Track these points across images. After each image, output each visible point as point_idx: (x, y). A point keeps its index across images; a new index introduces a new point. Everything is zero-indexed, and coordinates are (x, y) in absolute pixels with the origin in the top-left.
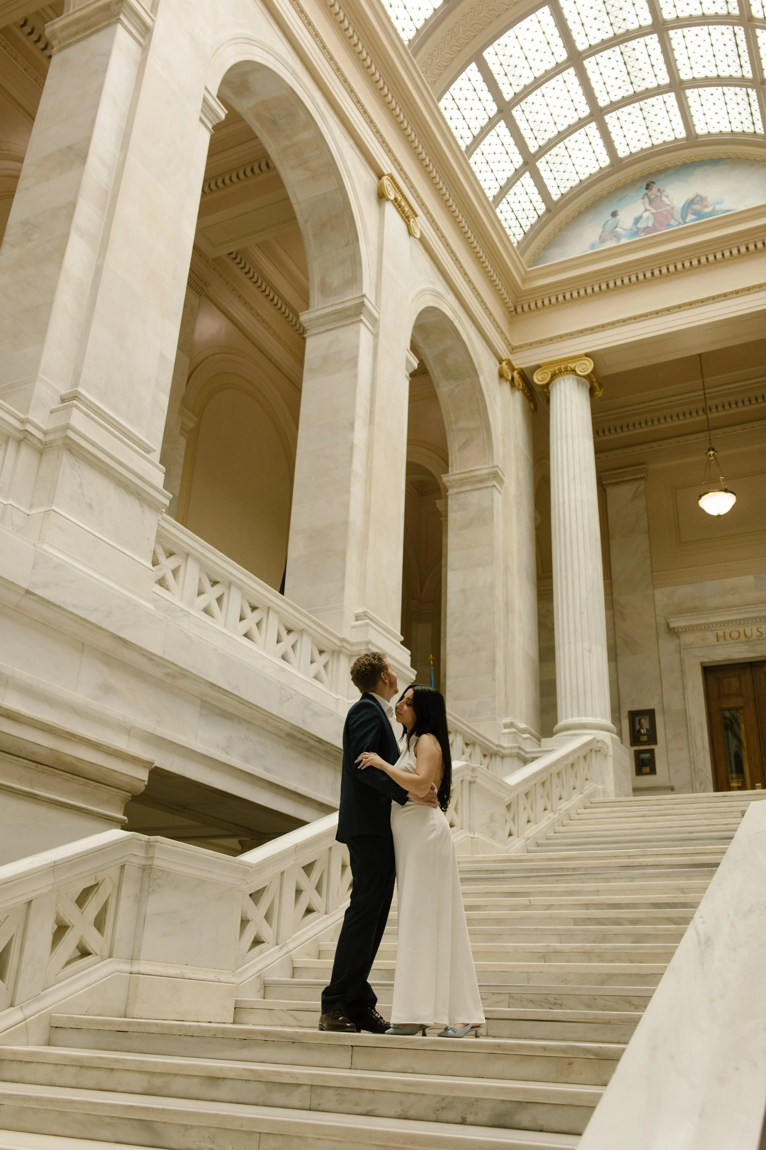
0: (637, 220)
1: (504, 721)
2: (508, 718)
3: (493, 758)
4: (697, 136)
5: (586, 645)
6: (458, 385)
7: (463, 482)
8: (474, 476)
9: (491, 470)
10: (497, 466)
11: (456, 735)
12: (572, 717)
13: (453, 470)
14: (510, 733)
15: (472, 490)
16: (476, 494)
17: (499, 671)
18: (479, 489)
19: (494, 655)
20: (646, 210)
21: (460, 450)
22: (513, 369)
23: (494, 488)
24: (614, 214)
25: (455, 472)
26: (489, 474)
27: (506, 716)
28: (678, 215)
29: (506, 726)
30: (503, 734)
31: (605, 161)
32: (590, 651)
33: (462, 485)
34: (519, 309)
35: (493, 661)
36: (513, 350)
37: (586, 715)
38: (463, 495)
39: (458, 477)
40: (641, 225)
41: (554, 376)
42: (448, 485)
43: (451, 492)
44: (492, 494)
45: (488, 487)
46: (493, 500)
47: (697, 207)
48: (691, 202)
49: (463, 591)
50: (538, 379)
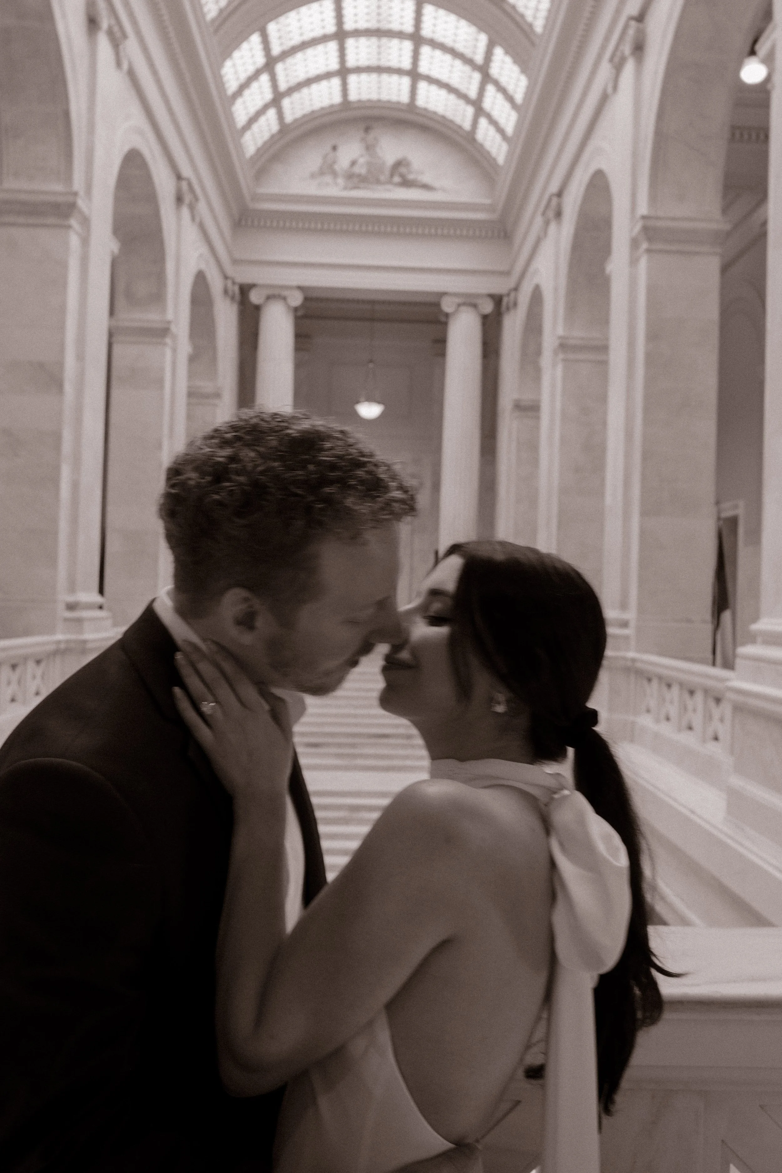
0: (353, 163)
4: (416, 107)
20: (362, 156)
22: (234, 283)
24: (334, 148)
28: (387, 173)
31: (337, 99)
34: (243, 223)
36: (235, 262)
40: (357, 170)
41: (269, 298)
47: (403, 170)
48: (398, 164)
50: (255, 297)
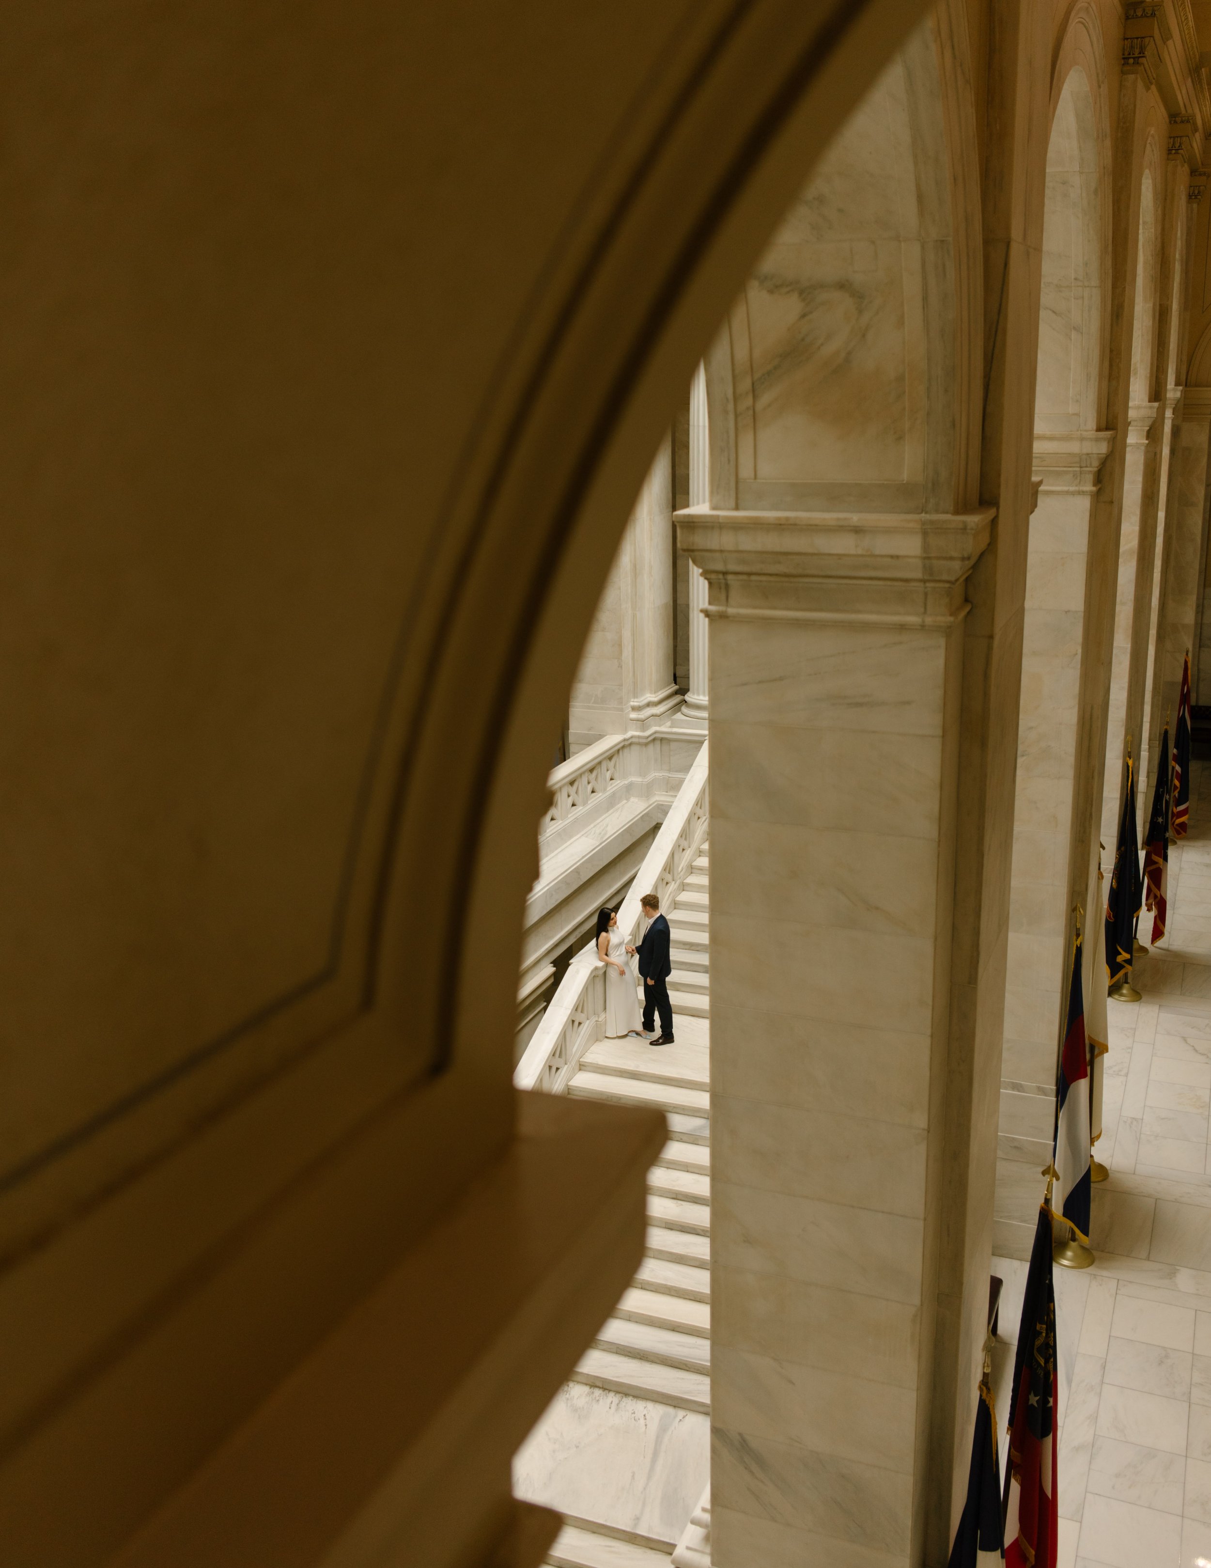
1: (632, 703)
2: (636, 700)
3: (621, 752)
14: (636, 720)
17: (627, 652)
19: (621, 637)
27: (635, 697)
29: (634, 709)
30: (633, 721)
35: (619, 645)
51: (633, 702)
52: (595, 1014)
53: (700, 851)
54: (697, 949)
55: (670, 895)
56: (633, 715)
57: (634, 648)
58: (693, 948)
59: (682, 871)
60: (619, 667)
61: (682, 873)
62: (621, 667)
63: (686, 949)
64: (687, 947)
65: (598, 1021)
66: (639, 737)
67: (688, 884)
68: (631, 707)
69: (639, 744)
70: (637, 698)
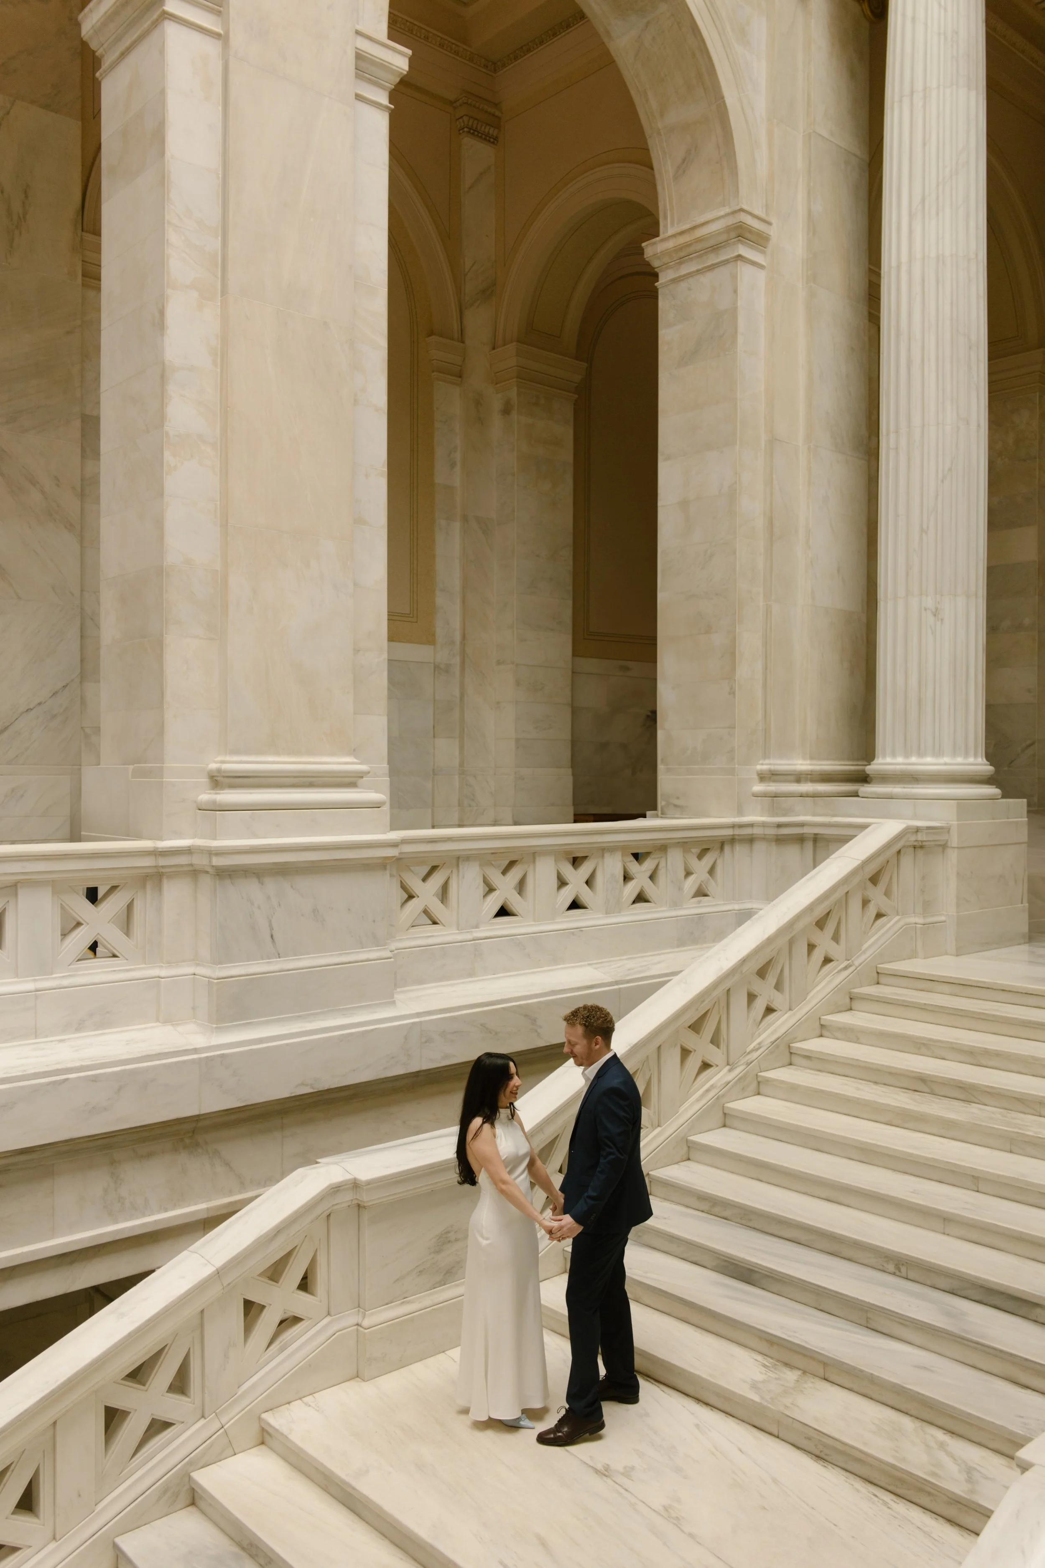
1: (759, 767)
2: (767, 761)
3: (727, 848)
5: (929, 602)
6: (647, 25)
7: (683, 255)
8: (699, 240)
9: (730, 221)
10: (742, 210)
11: (603, 856)
12: (894, 755)
13: (666, 227)
14: (764, 795)
15: (699, 272)
16: (706, 279)
18: (712, 267)
19: (734, 641)
21: (676, 178)
23: (739, 262)
25: (671, 231)
26: (728, 229)
27: (766, 756)
29: (763, 777)
30: (756, 795)
32: (936, 613)
33: (681, 261)
35: (731, 654)
37: (920, 754)
38: (683, 285)
39: (670, 244)
42: (655, 263)
43: (663, 278)
44: (734, 277)
45: (726, 262)
46: (735, 291)
49: (684, 504)
51: (762, 764)
52: (359, 1307)
53: (822, 1025)
54: (725, 1214)
55: (708, 1091)
56: (759, 788)
57: (766, 669)
58: (716, 1210)
59: (756, 1050)
60: (730, 694)
61: (755, 1055)
62: (734, 693)
63: (702, 1211)
64: (705, 1206)
65: (361, 1326)
66: (764, 825)
67: (768, 1081)
68: (758, 775)
69: (764, 838)
70: (769, 758)
